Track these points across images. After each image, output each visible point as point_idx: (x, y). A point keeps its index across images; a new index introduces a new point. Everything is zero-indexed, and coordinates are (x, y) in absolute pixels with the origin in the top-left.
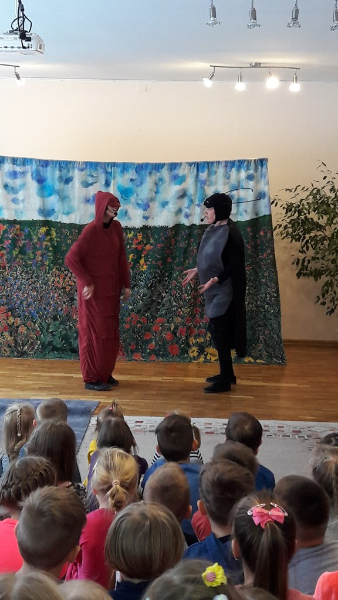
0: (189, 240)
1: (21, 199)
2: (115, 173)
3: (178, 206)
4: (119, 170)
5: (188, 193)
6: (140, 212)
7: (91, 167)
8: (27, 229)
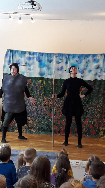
0: (100, 86)
1: (32, 68)
3: (96, 72)
4: (71, 57)
5: (100, 67)
6: (80, 74)
7: (60, 55)
8: (34, 81)
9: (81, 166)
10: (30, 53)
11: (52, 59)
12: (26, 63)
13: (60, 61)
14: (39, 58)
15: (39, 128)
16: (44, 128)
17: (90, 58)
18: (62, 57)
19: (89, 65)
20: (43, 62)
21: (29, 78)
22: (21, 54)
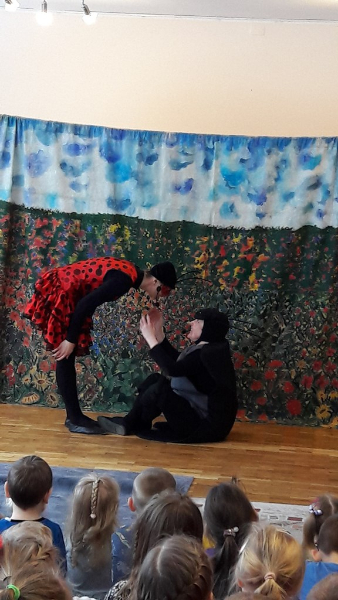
0: (321, 249)
1: (83, 183)
2: (218, 150)
3: (308, 199)
5: (324, 182)
6: (252, 207)
8: (90, 227)
10: (77, 129)
11: (154, 151)
12: (63, 165)
13: (183, 159)
14: (109, 146)
15: (106, 390)
17: (291, 152)
19: (284, 175)
20: (124, 161)
21: (73, 216)
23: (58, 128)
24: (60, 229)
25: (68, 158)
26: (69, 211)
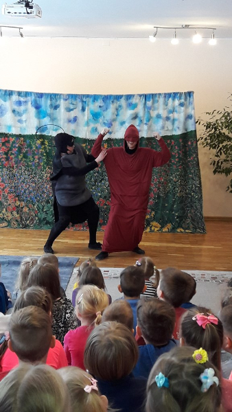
1: (24, 120)
2: (88, 102)
5: (139, 116)
7: (72, 97)
8: (28, 141)
9: (113, 276)
10: (19, 93)
11: (58, 103)
12: (14, 111)
13: (72, 107)
14: (35, 101)
15: (39, 219)
16: (47, 219)
17: (123, 102)
18: (76, 99)
19: (120, 113)
20: (43, 108)
21: (20, 136)
22: (5, 94)
23: (10, 93)
24: (14, 142)
25: (16, 107)
26: (18, 134)
